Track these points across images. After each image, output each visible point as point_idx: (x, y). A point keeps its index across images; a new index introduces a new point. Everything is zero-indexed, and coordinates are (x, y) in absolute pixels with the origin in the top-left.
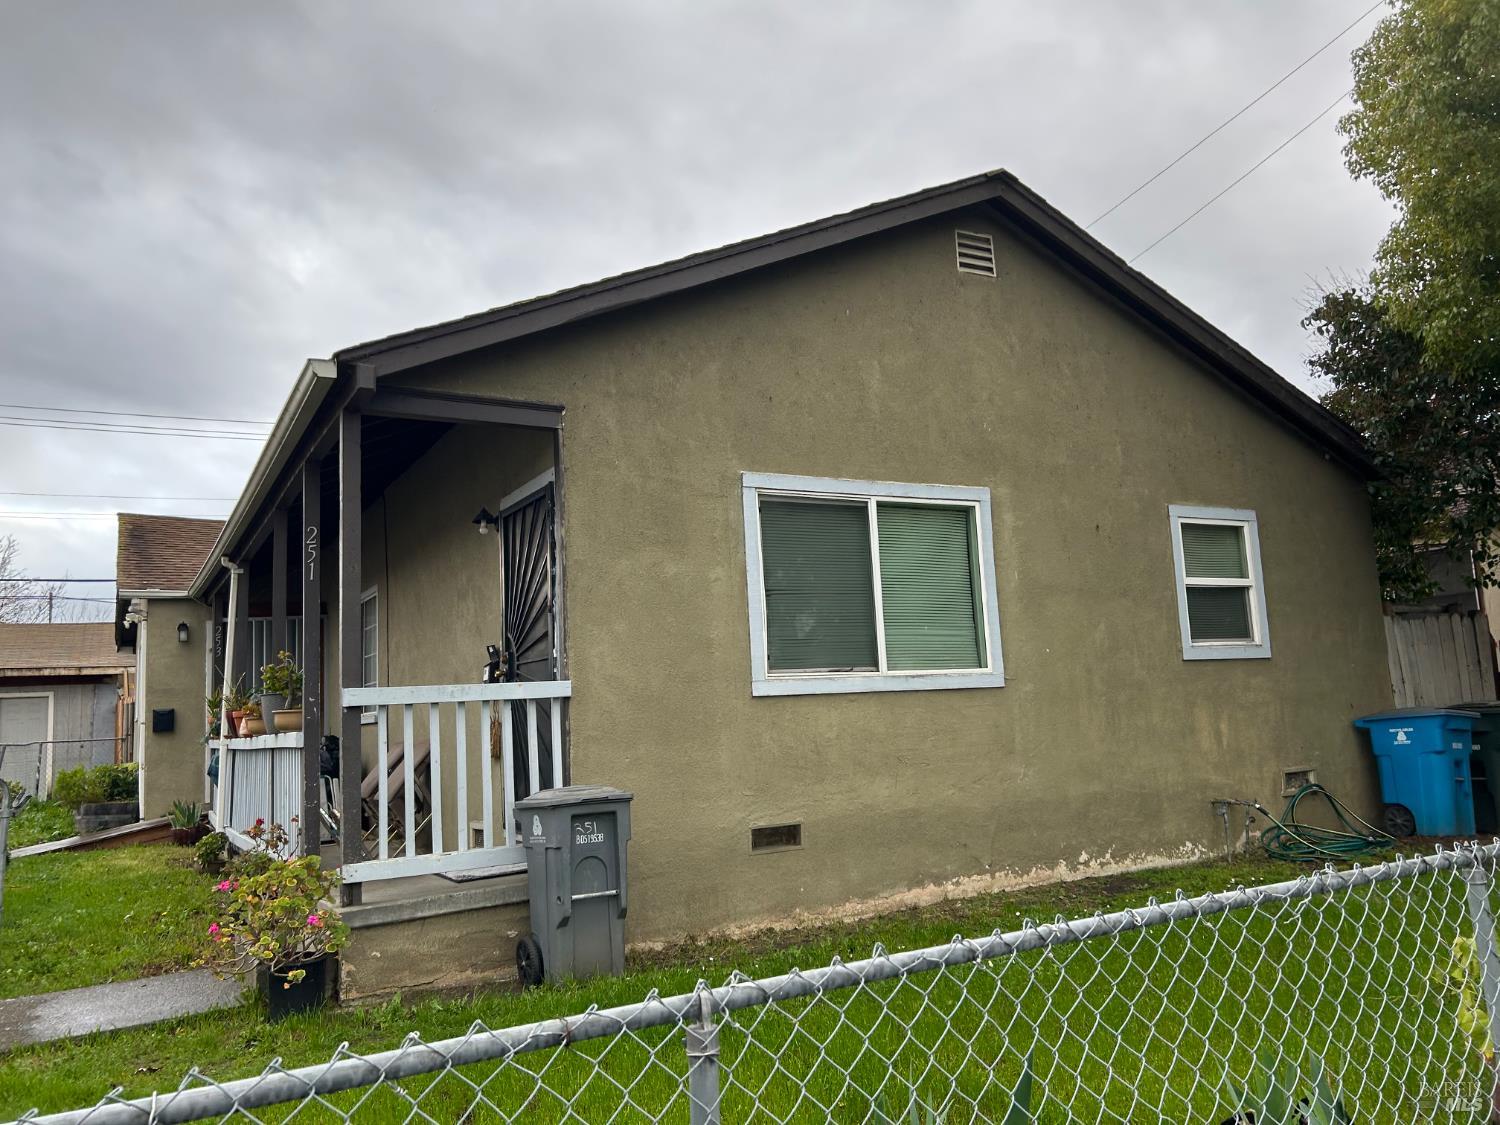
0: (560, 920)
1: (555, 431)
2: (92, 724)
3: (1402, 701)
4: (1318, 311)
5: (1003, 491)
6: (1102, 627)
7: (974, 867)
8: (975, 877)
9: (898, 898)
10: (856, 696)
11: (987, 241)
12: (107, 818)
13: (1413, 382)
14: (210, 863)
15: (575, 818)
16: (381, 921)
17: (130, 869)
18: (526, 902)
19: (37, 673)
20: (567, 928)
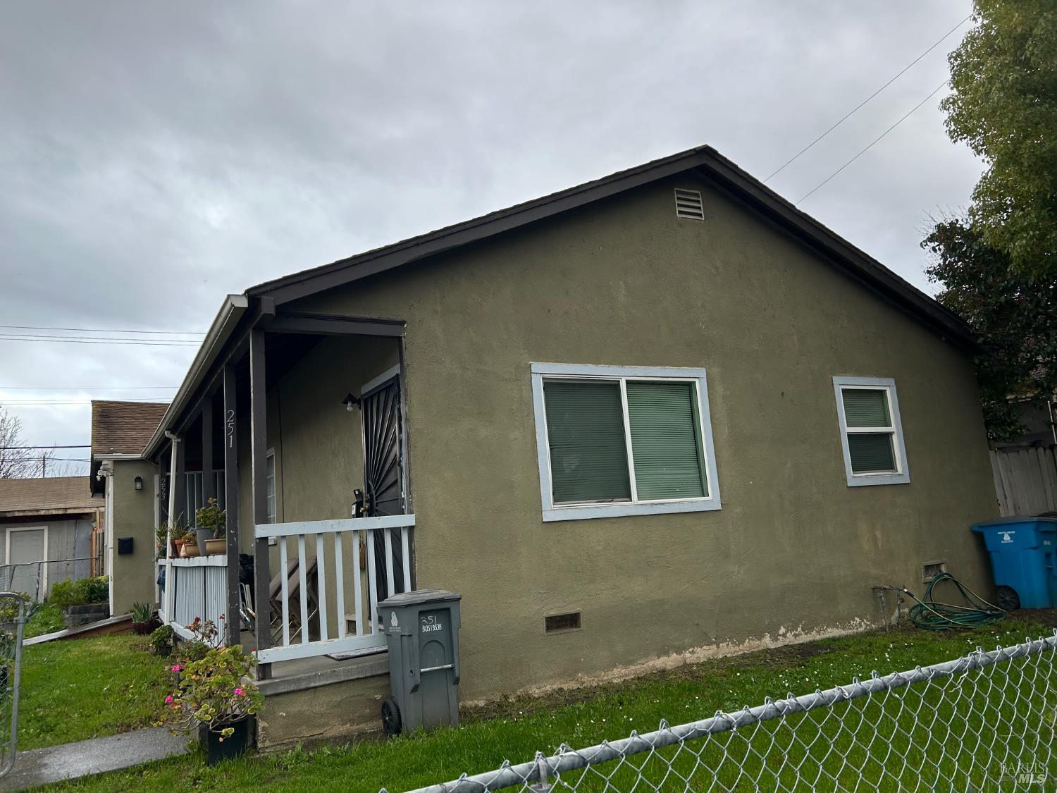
0: (413, 686)
1: (400, 338)
2: (75, 548)
3: (1006, 512)
4: (933, 235)
5: (715, 370)
6: (789, 465)
7: (704, 640)
8: (705, 647)
9: (651, 664)
10: (616, 519)
11: (697, 195)
12: (87, 615)
13: (1003, 284)
14: (160, 648)
15: (421, 613)
16: (285, 690)
17: (105, 653)
18: (388, 674)
19: (36, 514)
20: (417, 693)
